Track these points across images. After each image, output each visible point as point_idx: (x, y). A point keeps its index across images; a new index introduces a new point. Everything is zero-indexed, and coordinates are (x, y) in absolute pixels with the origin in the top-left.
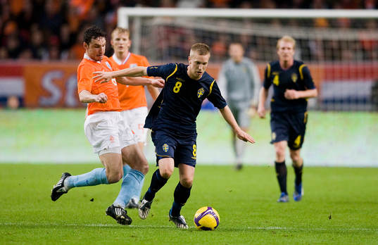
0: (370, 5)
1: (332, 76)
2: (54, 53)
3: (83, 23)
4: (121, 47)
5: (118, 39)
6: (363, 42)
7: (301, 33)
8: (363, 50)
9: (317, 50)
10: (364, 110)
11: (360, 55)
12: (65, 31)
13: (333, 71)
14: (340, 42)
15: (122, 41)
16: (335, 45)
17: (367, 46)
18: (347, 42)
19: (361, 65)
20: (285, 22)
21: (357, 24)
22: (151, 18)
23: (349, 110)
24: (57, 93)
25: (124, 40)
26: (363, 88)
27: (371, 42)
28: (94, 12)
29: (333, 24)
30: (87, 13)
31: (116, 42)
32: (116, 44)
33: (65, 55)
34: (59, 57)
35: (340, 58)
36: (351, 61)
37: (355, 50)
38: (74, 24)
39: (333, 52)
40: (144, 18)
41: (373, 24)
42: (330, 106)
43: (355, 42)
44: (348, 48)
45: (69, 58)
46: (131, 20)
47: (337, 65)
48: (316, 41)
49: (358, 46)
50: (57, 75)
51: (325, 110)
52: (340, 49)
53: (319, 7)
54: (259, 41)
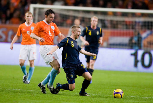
0: (129, 7)
1: (113, 35)
2: (4, 21)
3: (16, 9)
4: (29, 20)
5: (28, 17)
6: (126, 22)
7: (102, 17)
8: (126, 25)
9: (108, 24)
10: (126, 49)
11: (125, 27)
12: (8, 12)
13: (114, 33)
14: (117, 21)
15: (29, 17)
16: (115, 23)
17: (128, 23)
18: (120, 21)
19: (125, 31)
20: (96, 13)
21: (124, 15)
22: (43, 9)
23: (120, 48)
24: (4, 37)
25: (30, 17)
26: (125, 40)
27: (130, 22)
28: (20, 5)
29: (115, 14)
30: (17, 6)
31: (27, 17)
32: (27, 18)
33: (8, 22)
34: (5, 23)
35: (117, 28)
36: (121, 29)
37: (123, 25)
38: (12, 10)
39: (114, 25)
40: (40, 9)
41: (130, 15)
42: (112, 46)
43: (123, 21)
44: (120, 24)
45: (9, 23)
46: (35, 9)
47: (116, 31)
48: (108, 21)
49: (124, 23)
50: (4, 30)
51: (110, 48)
52: (117, 24)
53: (110, 7)
54: (85, 20)
